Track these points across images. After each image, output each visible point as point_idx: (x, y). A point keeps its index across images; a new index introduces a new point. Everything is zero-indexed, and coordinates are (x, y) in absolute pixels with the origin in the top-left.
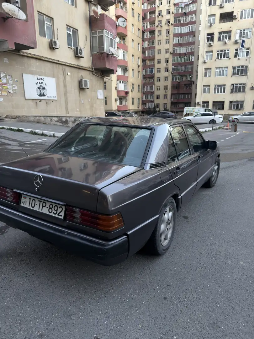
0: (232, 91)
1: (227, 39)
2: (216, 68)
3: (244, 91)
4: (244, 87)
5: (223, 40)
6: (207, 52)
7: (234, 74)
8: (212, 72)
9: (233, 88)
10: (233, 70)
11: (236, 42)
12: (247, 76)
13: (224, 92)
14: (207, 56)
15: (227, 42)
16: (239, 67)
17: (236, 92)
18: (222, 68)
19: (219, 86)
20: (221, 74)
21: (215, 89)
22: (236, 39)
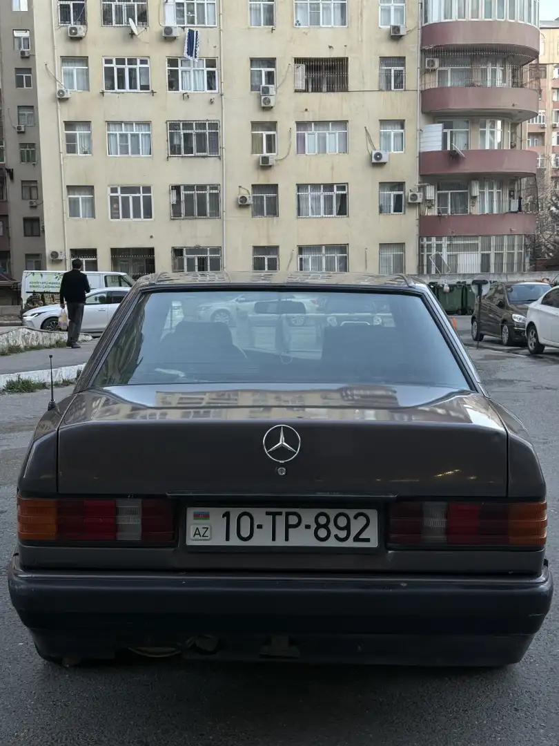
0: (176, 212)
1: (134, 21)
2: (109, 123)
3: (216, 212)
4: (216, 198)
5: (119, 21)
6: (66, 60)
7: (174, 150)
8: (93, 138)
9: (179, 201)
10: (172, 135)
11: (168, 36)
12: (219, 157)
13: (148, 214)
14: (69, 75)
15: (136, 32)
16: (187, 125)
17: (190, 213)
18: (129, 124)
19: (125, 189)
20: (129, 145)
21: (114, 200)
22: (167, 25)
